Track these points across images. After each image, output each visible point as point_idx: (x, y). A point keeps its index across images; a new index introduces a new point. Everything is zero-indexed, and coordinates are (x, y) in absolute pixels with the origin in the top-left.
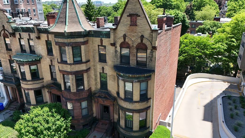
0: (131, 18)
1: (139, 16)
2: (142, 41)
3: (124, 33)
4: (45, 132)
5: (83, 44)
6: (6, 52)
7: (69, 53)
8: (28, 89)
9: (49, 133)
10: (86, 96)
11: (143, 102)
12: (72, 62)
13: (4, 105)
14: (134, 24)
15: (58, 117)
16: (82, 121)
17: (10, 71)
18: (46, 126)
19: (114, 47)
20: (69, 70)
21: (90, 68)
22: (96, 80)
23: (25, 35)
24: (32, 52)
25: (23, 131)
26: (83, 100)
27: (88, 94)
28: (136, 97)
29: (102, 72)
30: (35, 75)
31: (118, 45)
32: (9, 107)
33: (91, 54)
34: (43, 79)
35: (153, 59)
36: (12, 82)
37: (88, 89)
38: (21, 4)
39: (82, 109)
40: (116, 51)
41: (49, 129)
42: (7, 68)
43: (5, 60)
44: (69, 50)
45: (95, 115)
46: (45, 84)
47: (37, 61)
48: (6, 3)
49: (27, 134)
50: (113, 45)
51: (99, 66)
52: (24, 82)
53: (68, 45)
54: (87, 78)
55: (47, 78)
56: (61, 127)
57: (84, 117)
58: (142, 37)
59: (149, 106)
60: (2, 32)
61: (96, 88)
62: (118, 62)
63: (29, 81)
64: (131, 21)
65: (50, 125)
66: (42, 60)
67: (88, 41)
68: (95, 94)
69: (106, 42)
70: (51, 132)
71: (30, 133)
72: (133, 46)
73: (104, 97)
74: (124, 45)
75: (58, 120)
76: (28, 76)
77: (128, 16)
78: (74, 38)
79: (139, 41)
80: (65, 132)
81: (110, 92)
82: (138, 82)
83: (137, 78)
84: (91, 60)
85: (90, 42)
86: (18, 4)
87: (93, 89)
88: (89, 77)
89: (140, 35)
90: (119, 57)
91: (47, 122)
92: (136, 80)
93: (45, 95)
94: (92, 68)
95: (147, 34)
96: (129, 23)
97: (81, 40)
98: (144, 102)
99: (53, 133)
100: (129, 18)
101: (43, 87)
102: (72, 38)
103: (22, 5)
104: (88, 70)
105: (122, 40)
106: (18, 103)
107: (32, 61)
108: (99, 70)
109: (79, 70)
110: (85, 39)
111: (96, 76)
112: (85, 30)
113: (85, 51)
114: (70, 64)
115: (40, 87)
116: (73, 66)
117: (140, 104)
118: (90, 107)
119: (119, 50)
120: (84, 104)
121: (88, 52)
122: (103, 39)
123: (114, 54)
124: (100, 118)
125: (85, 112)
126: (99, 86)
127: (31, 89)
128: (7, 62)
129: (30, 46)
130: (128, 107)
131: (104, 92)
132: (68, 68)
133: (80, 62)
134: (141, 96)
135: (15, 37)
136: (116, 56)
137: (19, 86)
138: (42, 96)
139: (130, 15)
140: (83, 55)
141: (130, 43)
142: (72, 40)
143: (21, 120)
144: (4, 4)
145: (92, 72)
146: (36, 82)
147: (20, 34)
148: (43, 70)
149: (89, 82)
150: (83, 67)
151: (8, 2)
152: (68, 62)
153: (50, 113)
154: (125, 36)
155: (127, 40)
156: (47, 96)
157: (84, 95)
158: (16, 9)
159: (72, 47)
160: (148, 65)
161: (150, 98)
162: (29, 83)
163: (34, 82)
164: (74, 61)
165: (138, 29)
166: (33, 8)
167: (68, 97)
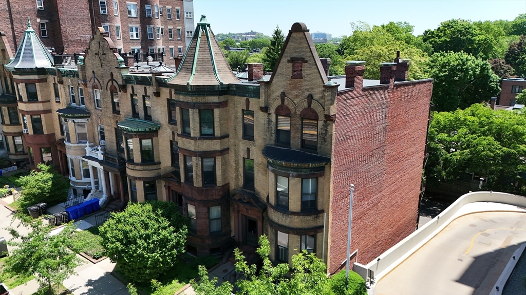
0: (293, 65)
1: (306, 62)
2: (309, 104)
3: (282, 90)
4: (139, 242)
5: (218, 107)
6: (112, 115)
7: (194, 120)
8: (136, 178)
9: (146, 245)
10: (218, 197)
11: (307, 215)
12: (198, 135)
13: (100, 204)
14: (297, 75)
15: (166, 223)
16: (208, 242)
17: (115, 148)
18: (142, 231)
19: (266, 114)
20: (192, 149)
21: (228, 149)
22: (237, 170)
23: (139, 89)
24: (148, 117)
25: (109, 235)
26: (215, 203)
27: (221, 193)
28: (295, 204)
29: (246, 157)
30: (148, 157)
31: (272, 111)
32: (106, 207)
33: (232, 124)
34: (159, 163)
35: (328, 139)
36: (114, 166)
37: (223, 186)
38: (158, 38)
39: (210, 220)
40: (269, 121)
41: (147, 237)
42: (111, 142)
43: (109, 128)
44: (194, 116)
45: (233, 234)
46: (162, 172)
47: (152, 133)
48: (135, 37)
49: (114, 240)
50: (265, 109)
51: (243, 146)
52: (130, 167)
53: (194, 105)
54: (222, 165)
55: (165, 162)
56: (168, 241)
57: (213, 235)
58: (310, 97)
59: (321, 225)
60: (110, 84)
61: (237, 185)
62: (272, 141)
63: (137, 164)
64: (294, 70)
65: (149, 232)
66: (160, 132)
67: (227, 101)
68: (234, 195)
69: (255, 104)
70: (148, 244)
71: (118, 240)
72: (295, 113)
73: (248, 203)
74: (282, 111)
75: (165, 228)
76: (137, 158)
77: (289, 61)
78: (203, 95)
79: (305, 104)
80: (175, 251)
81: (258, 193)
82: (298, 176)
83: (296, 169)
84: (231, 135)
85: (231, 104)
86: (153, 40)
87: (232, 186)
88: (225, 164)
89: (307, 93)
90: (273, 132)
91: (146, 226)
92: (295, 173)
93: (162, 191)
94: (232, 149)
95: (317, 94)
96: (290, 73)
97: (215, 99)
98: (310, 215)
99: (152, 246)
100: (291, 64)
101: (159, 177)
102: (199, 95)
103: (161, 41)
104: (224, 152)
105: (279, 102)
106: (121, 201)
107: (145, 131)
108: (242, 154)
109: (209, 149)
110: (223, 98)
111: (237, 163)
112: (221, 84)
113: (221, 119)
114: (195, 139)
115: (153, 177)
116: (199, 142)
117: (301, 217)
118: (225, 217)
119: (274, 120)
120: (216, 211)
121: (227, 120)
122: (250, 99)
123: (266, 126)
124: (241, 240)
125: (215, 226)
126: (241, 182)
127: (140, 179)
128: (112, 131)
129: (145, 108)
130: (281, 222)
131: (249, 193)
132: (190, 145)
133: (211, 137)
134: (304, 203)
135: (126, 91)
136: (269, 129)
137: (123, 172)
138: (156, 194)
139: (292, 60)
140: (217, 124)
141: (291, 107)
142: (200, 99)
144: (131, 38)
145: (231, 156)
146: (147, 167)
147: (132, 86)
148: (160, 148)
149: (224, 172)
150: (216, 145)
151: (137, 36)
152: (192, 135)
153: (153, 215)
154: (283, 95)
155: (286, 102)
156: (163, 194)
157: (216, 195)
158: (150, 48)
159: (200, 111)
160: (320, 148)
161: (323, 211)
162: (138, 167)
163: (145, 167)
164: (201, 134)
165: (305, 84)
166: (179, 47)
167: (190, 195)
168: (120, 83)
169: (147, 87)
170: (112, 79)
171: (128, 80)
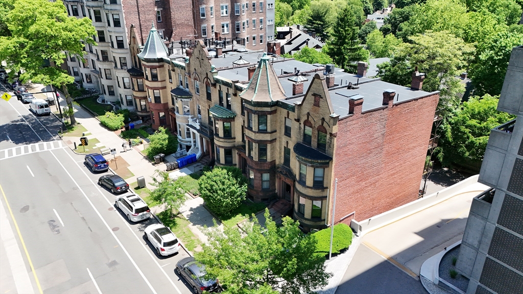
0: (315, 98)
1: (322, 98)
2: (323, 124)
3: (308, 111)
4: (219, 192)
5: (270, 114)
6: (206, 100)
7: (255, 121)
8: (220, 146)
9: (223, 194)
10: (268, 168)
11: (317, 189)
12: (257, 130)
13: (197, 157)
14: (317, 104)
15: (235, 182)
16: (261, 194)
17: (208, 122)
18: (221, 186)
19: (298, 123)
20: (253, 138)
21: (276, 139)
22: (280, 153)
23: (224, 89)
24: (229, 106)
25: (203, 186)
26: (266, 171)
27: (270, 166)
28: (309, 182)
29: (286, 146)
30: (228, 134)
31: (302, 122)
32: (200, 160)
33: (278, 124)
34: (235, 138)
35: (332, 146)
36: (206, 135)
37: (271, 162)
38: (243, 14)
39: (262, 181)
40: (300, 128)
41: (223, 190)
42: (205, 118)
43: (204, 108)
44: (255, 118)
45: (276, 191)
46: (236, 144)
47: (231, 119)
48: (225, 14)
49: (205, 189)
50: (298, 120)
51: (284, 139)
52: (217, 138)
53: (255, 112)
54: (271, 149)
55: (239, 139)
56: (235, 192)
57: (264, 190)
58: (323, 119)
59: (326, 195)
60: (206, 80)
61: (280, 162)
62: (301, 140)
63: (221, 138)
64: (315, 101)
65: (225, 187)
66: (236, 119)
67: (276, 110)
68: (278, 168)
69: (293, 115)
70: (224, 193)
71: (207, 190)
72: (315, 127)
73: (286, 174)
74: (307, 123)
75: (233, 185)
76: (221, 134)
77: (312, 95)
78: (261, 107)
79: (320, 123)
80: (239, 199)
81: (292, 170)
82: (312, 166)
83: (311, 162)
84: (278, 131)
85: (278, 112)
87: (277, 162)
88: (273, 149)
89: (322, 117)
90: (302, 134)
91: (223, 184)
92: (310, 164)
93: (235, 156)
94: (278, 139)
95: (327, 119)
96: (313, 102)
97: (268, 109)
98: (319, 189)
99: (226, 195)
100: (314, 97)
101: (234, 147)
102: (259, 106)
103: (245, 16)
104: (273, 141)
105: (305, 118)
106: (210, 157)
107: (226, 118)
108: (284, 144)
109: (263, 139)
110: (273, 108)
111: (280, 149)
112: (272, 101)
113: (271, 121)
114: (255, 132)
115: (231, 147)
116: (257, 134)
117: (313, 190)
118: (272, 181)
119: (302, 127)
120: (266, 176)
121: (276, 121)
122: (290, 112)
123: (298, 130)
124: (281, 196)
125: (266, 185)
126: (282, 161)
127: (222, 147)
128: (206, 111)
129: (228, 101)
130: (301, 191)
131: (287, 168)
132: (253, 136)
133: (264, 131)
134: (315, 182)
135: (215, 88)
136: (300, 132)
137: (212, 140)
138: (232, 157)
139: (314, 95)
140: (269, 124)
141: (312, 122)
142: (259, 109)
143: (204, 176)
144: (222, 15)
145: (277, 144)
146: (227, 140)
147: (220, 86)
148: (236, 129)
149: (272, 153)
150: (267, 137)
152: (253, 130)
153: (227, 176)
154: (308, 114)
155: (310, 119)
156: (236, 159)
157: (267, 167)
159: (258, 115)
160: (327, 150)
161: (327, 188)
162: (221, 140)
163: (226, 140)
164: (259, 130)
165: (321, 110)
167: (251, 165)
168: (212, 82)
169: (229, 88)
170: (207, 77)
171: (217, 81)
